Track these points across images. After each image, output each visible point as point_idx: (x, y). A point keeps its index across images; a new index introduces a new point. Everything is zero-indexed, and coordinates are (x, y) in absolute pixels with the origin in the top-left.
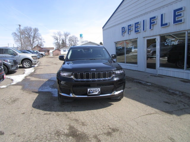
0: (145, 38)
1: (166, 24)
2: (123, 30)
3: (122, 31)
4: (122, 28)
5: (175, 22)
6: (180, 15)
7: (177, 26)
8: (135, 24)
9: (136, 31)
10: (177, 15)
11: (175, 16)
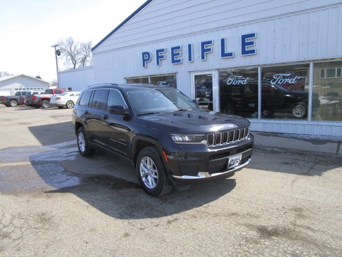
0: (191, 73)
1: (230, 54)
2: (146, 57)
3: (143, 57)
4: (144, 54)
5: (244, 52)
6: (252, 43)
7: (247, 58)
8: (173, 49)
9: (173, 61)
10: (247, 42)
11: (244, 44)
